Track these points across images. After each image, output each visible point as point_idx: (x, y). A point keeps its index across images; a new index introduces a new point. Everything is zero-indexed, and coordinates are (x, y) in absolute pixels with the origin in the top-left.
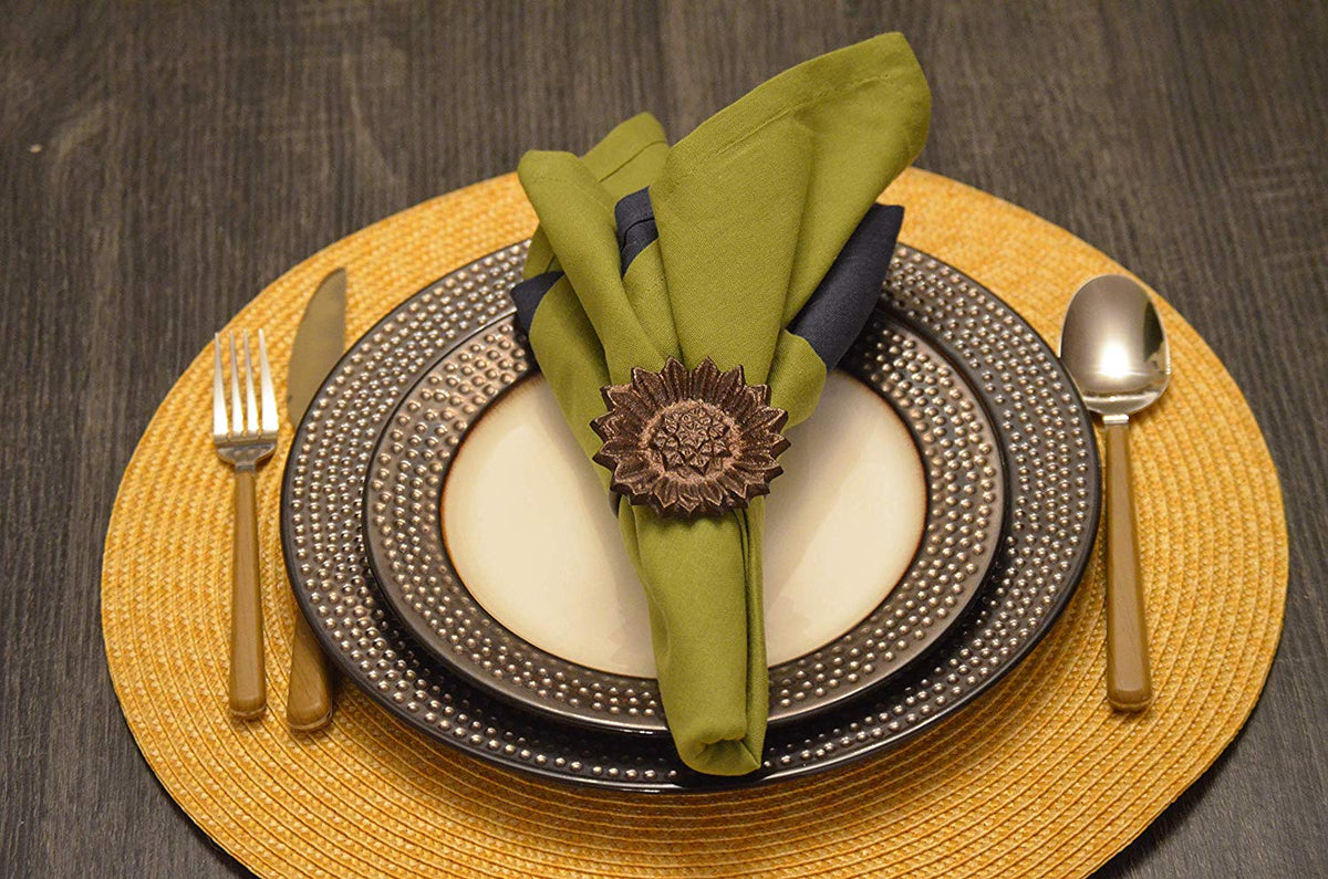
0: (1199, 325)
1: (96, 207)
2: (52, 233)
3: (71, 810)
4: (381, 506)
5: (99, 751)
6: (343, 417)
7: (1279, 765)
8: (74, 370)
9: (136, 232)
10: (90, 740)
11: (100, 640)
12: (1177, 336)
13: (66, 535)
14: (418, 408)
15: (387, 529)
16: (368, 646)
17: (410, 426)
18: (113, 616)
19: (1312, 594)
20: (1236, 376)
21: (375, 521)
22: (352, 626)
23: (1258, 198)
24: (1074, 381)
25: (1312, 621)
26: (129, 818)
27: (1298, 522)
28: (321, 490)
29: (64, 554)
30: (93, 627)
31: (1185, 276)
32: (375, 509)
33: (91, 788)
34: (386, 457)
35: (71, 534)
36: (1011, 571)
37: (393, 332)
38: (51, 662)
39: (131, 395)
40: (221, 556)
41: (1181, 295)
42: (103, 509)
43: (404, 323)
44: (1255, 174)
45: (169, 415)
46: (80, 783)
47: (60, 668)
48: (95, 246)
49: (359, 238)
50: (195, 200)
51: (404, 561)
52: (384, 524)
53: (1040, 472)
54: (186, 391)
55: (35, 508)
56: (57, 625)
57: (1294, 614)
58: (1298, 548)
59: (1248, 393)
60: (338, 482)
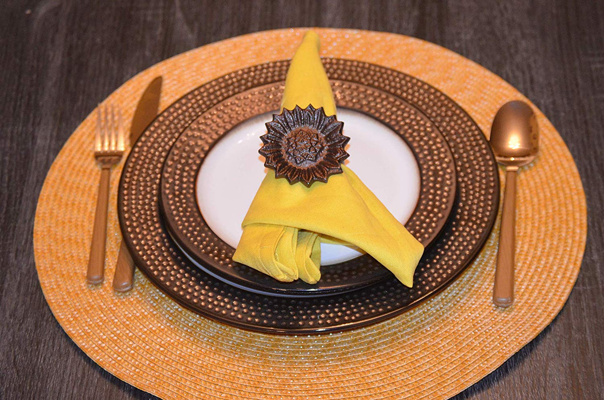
0: (558, 126)
1: (53, 41)
2: (31, 52)
3: (10, 322)
4: (168, 186)
5: (25, 295)
6: (152, 147)
7: (570, 337)
8: (35, 117)
9: (69, 54)
10: (22, 290)
11: (32, 243)
12: (546, 131)
13: (22, 194)
14: (185, 141)
15: (170, 196)
16: (151, 254)
17: (181, 149)
18: (39, 233)
19: (595, 257)
20: (572, 151)
21: (165, 193)
22: (144, 245)
23: (593, 67)
24: (493, 149)
25: (594, 269)
26: (36, 327)
27: (593, 222)
28: (138, 180)
29: (20, 202)
30: (29, 237)
31: (554, 103)
32: (165, 187)
33: (20, 312)
34: (170, 163)
35: (24, 194)
36: (452, 238)
37: (180, 108)
38: (9, 252)
39: (59, 129)
40: (91, 208)
41: (551, 112)
42: (40, 182)
43: (185, 104)
44: (593, 55)
45: (75, 141)
46: (16, 309)
47: (12, 255)
48: (50, 58)
49: (171, 62)
50: (98, 40)
51: (178, 211)
52: (169, 194)
53: (472, 192)
54: (84, 130)
55: (9, 180)
56: (13, 235)
57: (586, 267)
58: (591, 235)
59: (577, 160)
60: (146, 177)
